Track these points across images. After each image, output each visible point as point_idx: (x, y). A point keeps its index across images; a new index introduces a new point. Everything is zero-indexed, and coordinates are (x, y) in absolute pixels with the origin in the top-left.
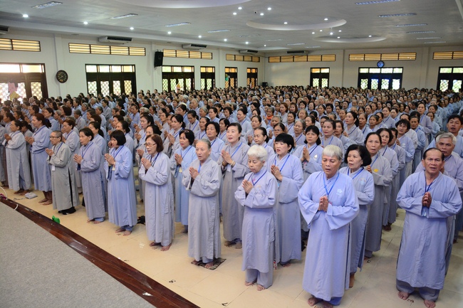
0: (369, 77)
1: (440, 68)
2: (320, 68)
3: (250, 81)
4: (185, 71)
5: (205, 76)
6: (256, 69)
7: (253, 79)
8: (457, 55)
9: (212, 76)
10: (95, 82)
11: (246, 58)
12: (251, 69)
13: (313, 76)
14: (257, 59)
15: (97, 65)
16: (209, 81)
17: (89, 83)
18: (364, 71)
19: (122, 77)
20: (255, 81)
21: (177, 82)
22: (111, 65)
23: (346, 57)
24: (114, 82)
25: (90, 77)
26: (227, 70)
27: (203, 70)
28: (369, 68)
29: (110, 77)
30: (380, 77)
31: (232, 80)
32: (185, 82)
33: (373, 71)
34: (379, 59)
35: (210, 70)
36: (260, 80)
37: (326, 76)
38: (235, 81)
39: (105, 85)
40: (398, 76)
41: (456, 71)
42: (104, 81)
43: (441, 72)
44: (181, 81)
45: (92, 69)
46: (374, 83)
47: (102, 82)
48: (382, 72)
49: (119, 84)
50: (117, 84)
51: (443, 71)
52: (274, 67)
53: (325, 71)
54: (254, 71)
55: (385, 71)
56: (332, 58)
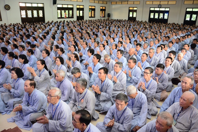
0: (155, 12)
1: (187, 8)
2: (133, 7)
3: (102, 12)
4: (69, 7)
5: (79, 9)
6: (105, 7)
7: (103, 12)
8: (195, 2)
9: (83, 9)
10: (31, 11)
11: (100, 2)
12: (103, 7)
13: (130, 11)
14: (106, 3)
15: (25, 3)
16: (81, 12)
17: (21, 11)
18: (152, 9)
19: (38, 9)
20: (105, 13)
21: (65, 12)
22: (38, 3)
23: (145, 2)
24: (34, 11)
25: (22, 8)
26: (90, 7)
27: (78, 7)
28: (155, 8)
29: (32, 9)
30: (159, 12)
31: (93, 12)
32: (69, 12)
33: (156, 9)
34: (159, 3)
35: (81, 7)
36: (107, 12)
37: (136, 11)
38: (94, 12)
39: (29, 12)
40: (167, 12)
41: (195, 10)
42: (29, 10)
43: (187, 10)
44: (67, 11)
45: (23, 5)
46: (157, 15)
47: (28, 11)
48: (160, 10)
49: (36, 12)
50: (35, 12)
51: (188, 10)
52: (114, 7)
53: (135, 9)
54: (104, 8)
55: (161, 9)
56: (138, 3)
